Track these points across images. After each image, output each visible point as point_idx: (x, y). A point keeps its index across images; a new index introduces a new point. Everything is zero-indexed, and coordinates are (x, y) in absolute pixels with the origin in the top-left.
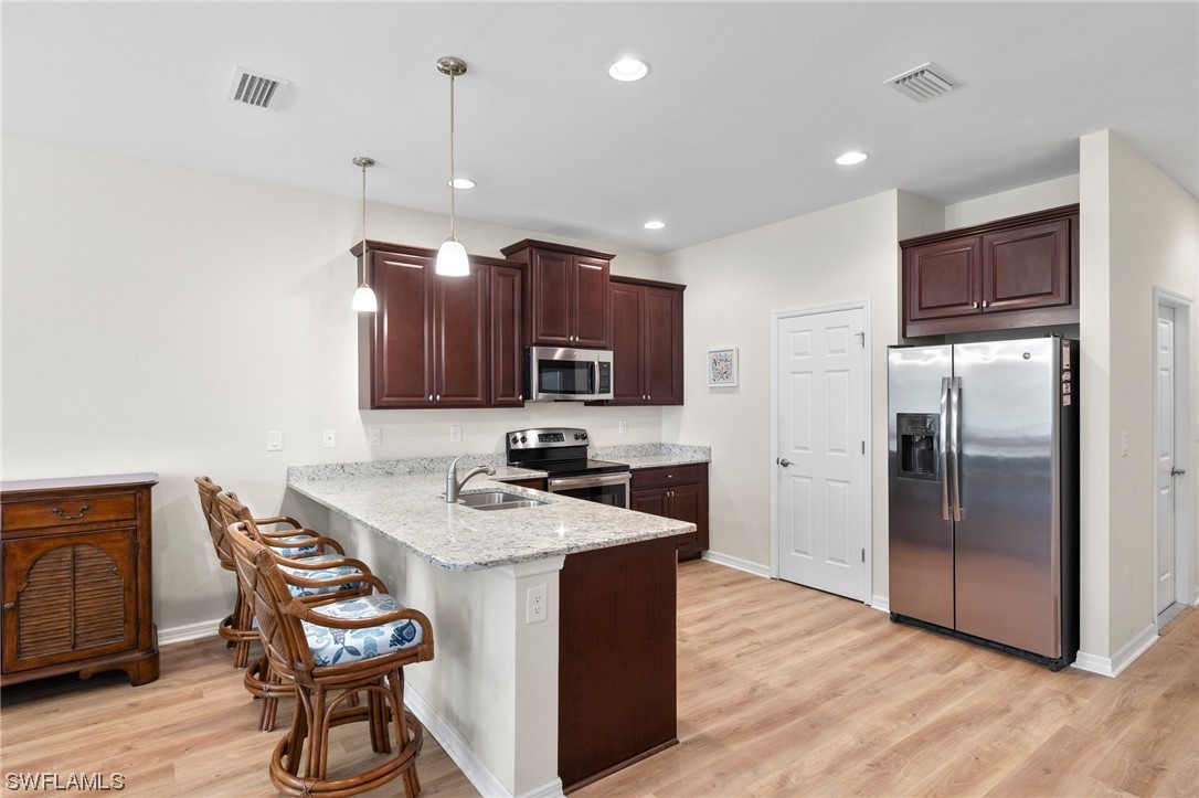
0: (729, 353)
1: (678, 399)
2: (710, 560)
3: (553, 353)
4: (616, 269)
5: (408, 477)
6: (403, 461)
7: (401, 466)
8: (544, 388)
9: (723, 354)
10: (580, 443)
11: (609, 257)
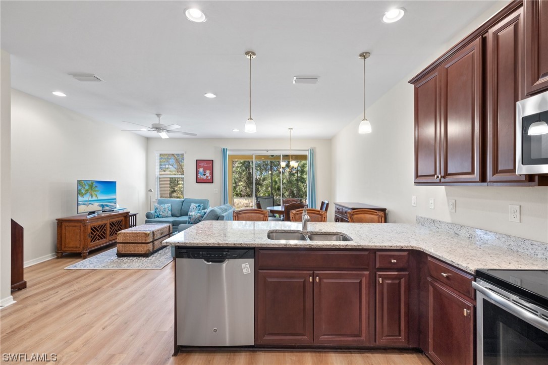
6: (465, 227)
7: (463, 230)
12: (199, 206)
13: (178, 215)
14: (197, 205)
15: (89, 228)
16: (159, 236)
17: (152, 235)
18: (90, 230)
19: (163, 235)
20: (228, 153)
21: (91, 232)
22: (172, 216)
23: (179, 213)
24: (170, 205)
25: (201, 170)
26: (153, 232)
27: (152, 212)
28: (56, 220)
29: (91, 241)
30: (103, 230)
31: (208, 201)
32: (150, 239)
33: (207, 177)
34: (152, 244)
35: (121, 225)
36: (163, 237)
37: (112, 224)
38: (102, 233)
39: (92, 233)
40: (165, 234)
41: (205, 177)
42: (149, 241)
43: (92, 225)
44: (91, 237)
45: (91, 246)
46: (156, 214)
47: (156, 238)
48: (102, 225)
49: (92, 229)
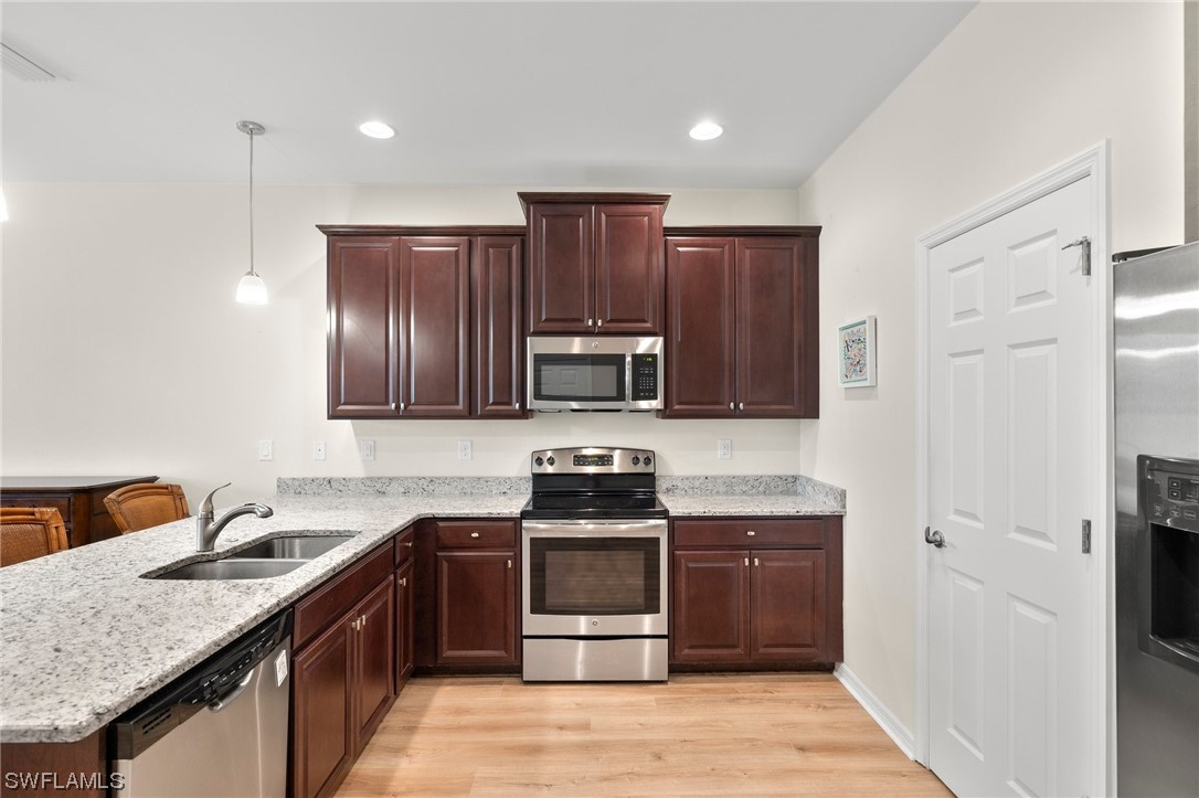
0: (861, 327)
1: (810, 409)
2: (842, 680)
3: (571, 345)
4: (672, 217)
5: (401, 499)
6: (397, 479)
7: (395, 484)
8: (544, 392)
9: (855, 329)
10: (640, 468)
11: (662, 200)
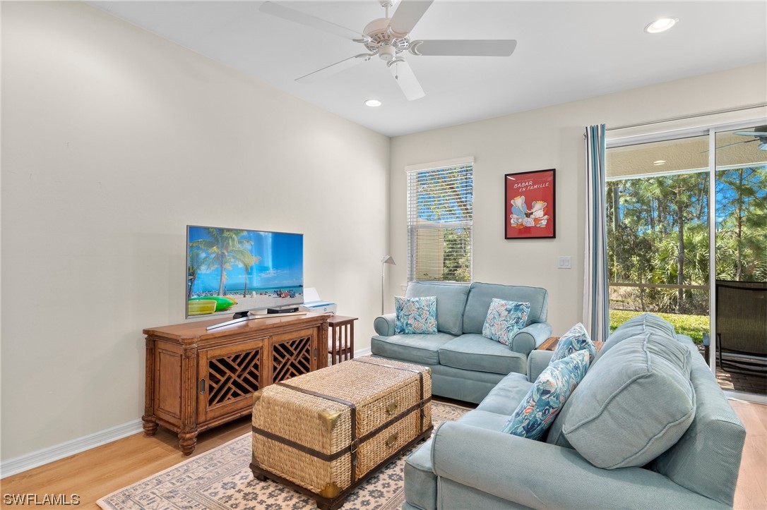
12: (517, 308)
13: (455, 331)
14: (511, 304)
15: (204, 363)
16: (382, 419)
17: (348, 425)
18: (205, 370)
19: (396, 413)
20: (608, 140)
21: (211, 375)
22: (439, 331)
23: (459, 323)
24: (433, 298)
25: (519, 202)
26: (353, 412)
27: (391, 315)
28: (146, 332)
29: (211, 402)
30: (251, 368)
31: (544, 293)
32: (341, 440)
33: (536, 220)
34: (346, 458)
35: (308, 351)
36: (396, 419)
37: (280, 350)
38: (246, 375)
39: (212, 377)
40: (403, 409)
41: (529, 222)
42: (334, 450)
43: (211, 354)
44: (211, 388)
45: (211, 415)
46: (398, 323)
47: (364, 430)
48: (247, 355)
49: (212, 365)
